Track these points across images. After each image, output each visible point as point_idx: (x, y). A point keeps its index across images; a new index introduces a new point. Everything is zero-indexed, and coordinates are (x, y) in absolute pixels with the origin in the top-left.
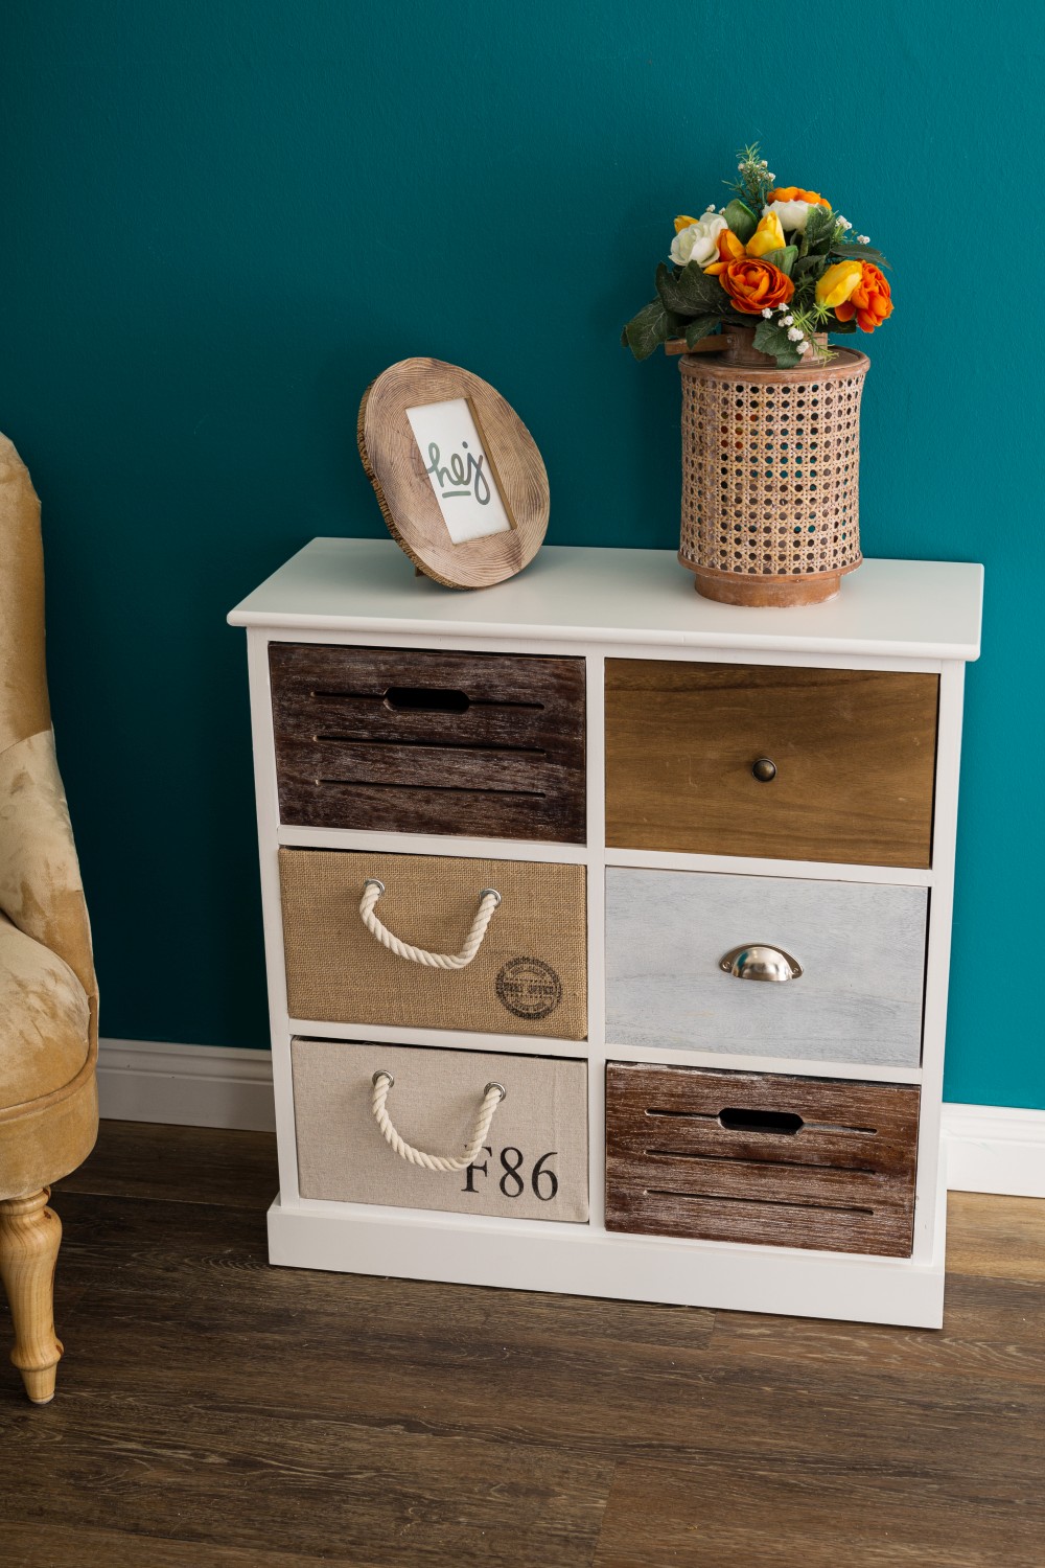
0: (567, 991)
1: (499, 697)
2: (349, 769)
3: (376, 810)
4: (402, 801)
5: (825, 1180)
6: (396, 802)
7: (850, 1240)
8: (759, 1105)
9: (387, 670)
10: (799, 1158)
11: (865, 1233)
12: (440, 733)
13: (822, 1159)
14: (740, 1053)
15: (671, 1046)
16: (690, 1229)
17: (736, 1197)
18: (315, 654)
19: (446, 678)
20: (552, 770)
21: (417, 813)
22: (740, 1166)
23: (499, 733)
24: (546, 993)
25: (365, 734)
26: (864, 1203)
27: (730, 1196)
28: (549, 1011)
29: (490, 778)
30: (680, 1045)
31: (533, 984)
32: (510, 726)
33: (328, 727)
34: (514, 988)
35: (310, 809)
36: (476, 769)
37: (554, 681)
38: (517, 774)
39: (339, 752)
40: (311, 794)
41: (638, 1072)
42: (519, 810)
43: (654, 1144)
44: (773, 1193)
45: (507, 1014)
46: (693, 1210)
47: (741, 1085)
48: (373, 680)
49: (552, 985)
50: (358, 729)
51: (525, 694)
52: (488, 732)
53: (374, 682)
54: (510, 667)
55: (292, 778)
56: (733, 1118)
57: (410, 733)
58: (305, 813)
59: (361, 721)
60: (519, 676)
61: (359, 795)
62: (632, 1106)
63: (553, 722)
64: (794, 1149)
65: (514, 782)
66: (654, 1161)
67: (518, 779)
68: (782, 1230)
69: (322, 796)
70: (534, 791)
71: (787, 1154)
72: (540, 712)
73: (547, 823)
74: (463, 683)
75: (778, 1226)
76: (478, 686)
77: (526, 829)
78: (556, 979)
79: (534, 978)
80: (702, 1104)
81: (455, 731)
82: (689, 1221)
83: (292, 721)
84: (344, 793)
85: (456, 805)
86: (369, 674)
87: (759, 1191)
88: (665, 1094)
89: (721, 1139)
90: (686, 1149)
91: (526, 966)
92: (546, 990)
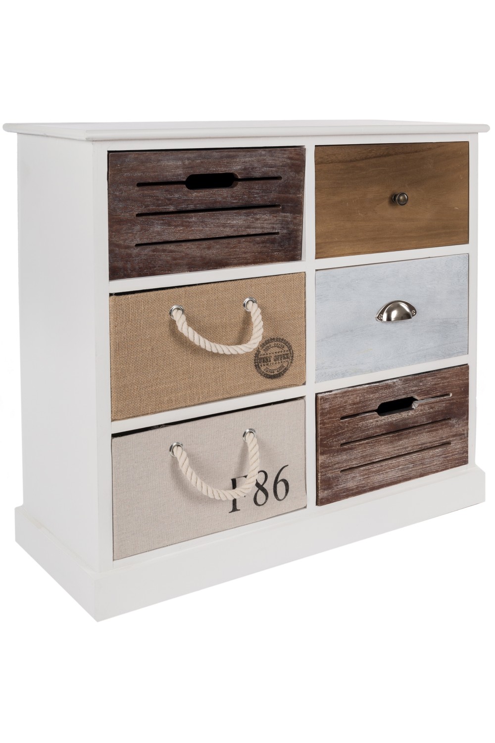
0: (296, 354)
1: (257, 174)
2: (159, 233)
3: (175, 259)
4: (193, 250)
5: (429, 432)
6: (189, 251)
7: (442, 463)
8: (396, 396)
9: (190, 164)
10: (417, 422)
11: (448, 457)
12: (220, 202)
13: (427, 419)
14: (386, 369)
15: (351, 375)
16: (365, 487)
17: (387, 457)
18: (142, 157)
19: (226, 165)
20: (285, 217)
21: (201, 257)
22: (388, 438)
23: (256, 197)
24: (285, 358)
25: (172, 208)
26: (447, 438)
27: (384, 458)
28: (286, 369)
29: (249, 227)
30: (356, 372)
31: (277, 354)
32: (262, 192)
33: (147, 206)
34: (266, 360)
35: (129, 266)
36: (241, 222)
37: (289, 161)
38: (265, 221)
39: (153, 222)
40: (130, 255)
41: (336, 394)
42: (264, 244)
43: (345, 439)
44: (405, 448)
45: (262, 378)
46: (366, 474)
47: (388, 387)
48: (180, 171)
49: (289, 352)
50: (167, 205)
51: (272, 171)
52: (249, 197)
53: (180, 172)
54: (265, 155)
55: (118, 246)
56: (385, 409)
57: (202, 203)
58: (125, 269)
59: (169, 200)
60: (269, 160)
61: (164, 251)
62: (333, 418)
63: (287, 187)
64: (415, 417)
65: (262, 228)
66: (345, 450)
67: (265, 225)
68: (410, 469)
69: (139, 255)
70: (274, 231)
71: (411, 422)
72: (280, 181)
73: (280, 251)
74: (235, 168)
75: (408, 468)
76: (245, 169)
77: (267, 257)
78: (290, 348)
79: (277, 350)
80: (369, 405)
81: (229, 199)
82: (363, 482)
83: (121, 205)
84: (154, 251)
85: (226, 247)
86: (177, 167)
87: (398, 450)
88: (350, 405)
89: (379, 423)
90: (361, 436)
91: (272, 344)
92: (285, 356)
